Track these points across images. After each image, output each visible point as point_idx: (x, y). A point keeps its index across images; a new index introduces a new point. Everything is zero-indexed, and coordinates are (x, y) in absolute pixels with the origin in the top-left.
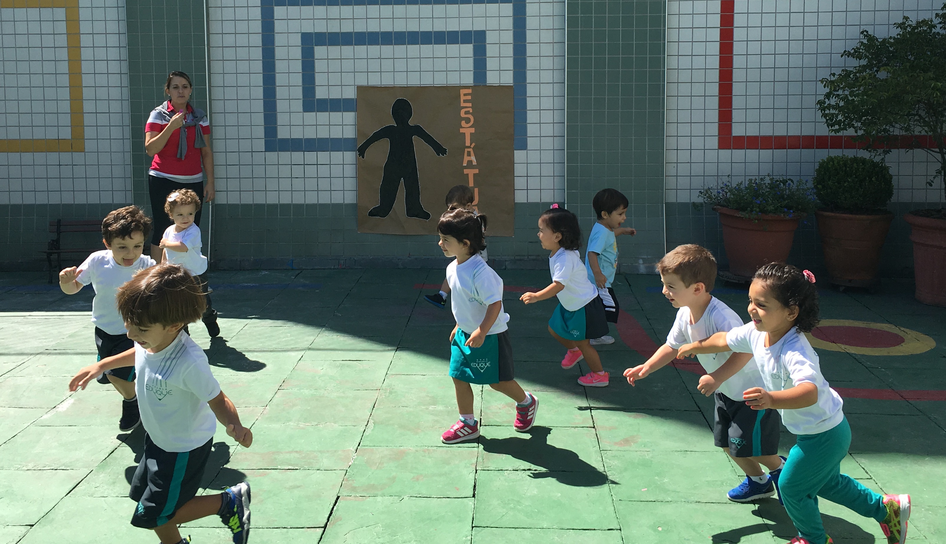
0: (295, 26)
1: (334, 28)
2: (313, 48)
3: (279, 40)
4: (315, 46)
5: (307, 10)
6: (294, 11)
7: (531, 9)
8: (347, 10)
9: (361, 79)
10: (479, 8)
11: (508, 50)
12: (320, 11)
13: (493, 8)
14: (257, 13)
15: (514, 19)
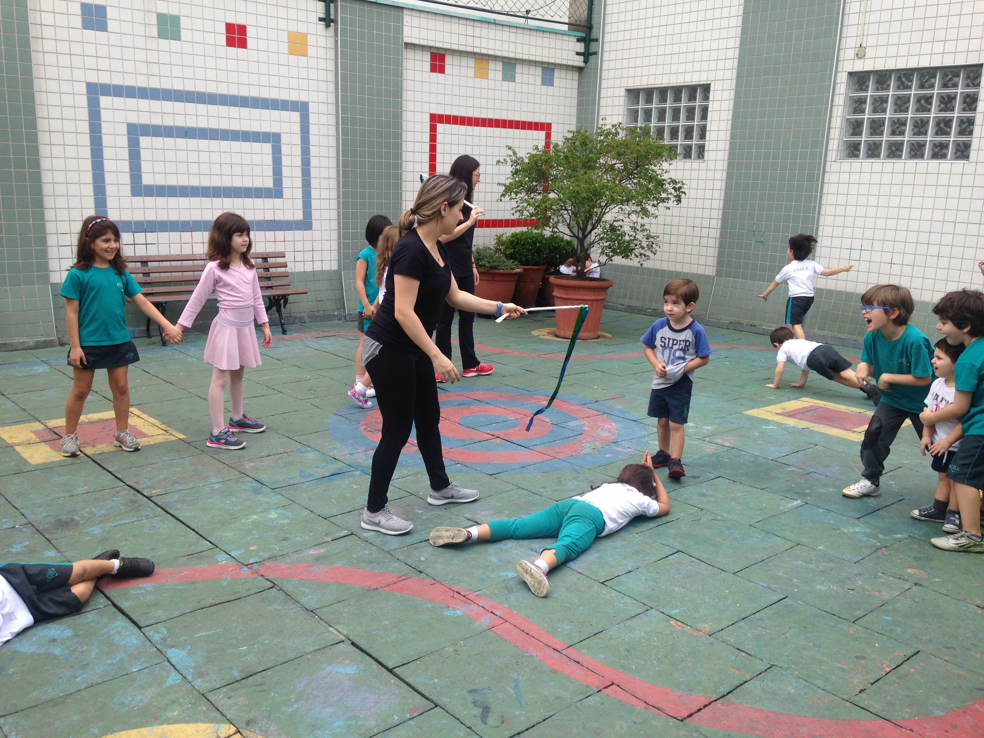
0: (120, 116)
1: (156, 121)
2: (138, 138)
3: (106, 128)
4: (141, 136)
5: (131, 103)
6: (119, 102)
7: (313, 118)
8: (167, 106)
9: (182, 168)
10: (275, 114)
11: (298, 150)
12: (144, 104)
13: (285, 115)
14: (83, 101)
15: (301, 125)
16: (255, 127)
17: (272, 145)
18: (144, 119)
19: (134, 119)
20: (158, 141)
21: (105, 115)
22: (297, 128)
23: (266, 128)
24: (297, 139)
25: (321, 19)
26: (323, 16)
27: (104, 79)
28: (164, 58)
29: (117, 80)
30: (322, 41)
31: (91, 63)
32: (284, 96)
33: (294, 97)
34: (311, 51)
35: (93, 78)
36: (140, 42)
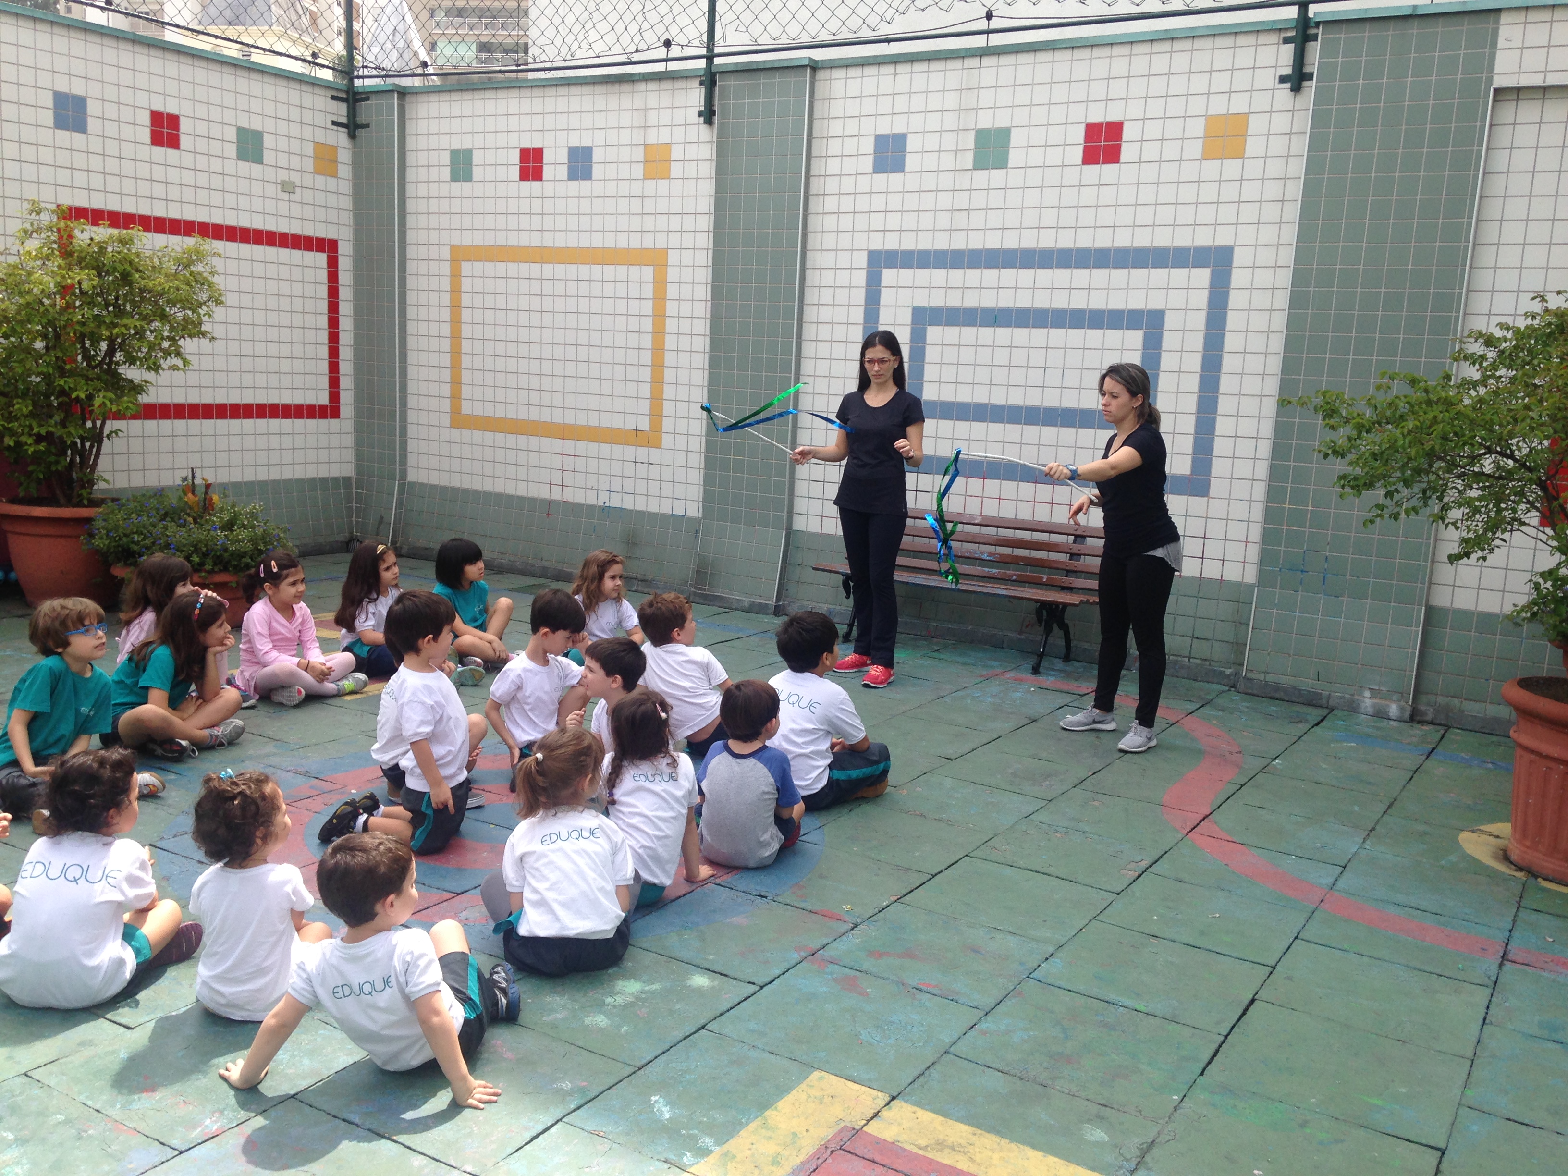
0: (906, 297)
1: (954, 301)
2: (926, 328)
3: (884, 315)
4: (929, 325)
5: (922, 275)
6: (906, 275)
7: (1238, 278)
8: (973, 276)
9: (983, 375)
10: (1159, 275)
11: (1197, 342)
12: (939, 275)
13: (1179, 275)
14: (860, 277)
15: (1211, 293)
16: (1117, 303)
17: (1145, 334)
18: (937, 300)
19: (922, 300)
20: (952, 333)
21: (886, 297)
22: (1201, 299)
23: (1136, 302)
24: (1199, 320)
25: (1283, 79)
26: (1288, 71)
27: (891, 243)
28: (979, 200)
29: (908, 243)
30: (1281, 123)
31: (877, 221)
32: (1183, 239)
33: (1203, 239)
34: (1254, 146)
35: (877, 243)
36: (946, 181)
